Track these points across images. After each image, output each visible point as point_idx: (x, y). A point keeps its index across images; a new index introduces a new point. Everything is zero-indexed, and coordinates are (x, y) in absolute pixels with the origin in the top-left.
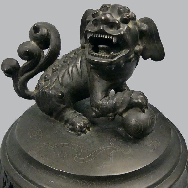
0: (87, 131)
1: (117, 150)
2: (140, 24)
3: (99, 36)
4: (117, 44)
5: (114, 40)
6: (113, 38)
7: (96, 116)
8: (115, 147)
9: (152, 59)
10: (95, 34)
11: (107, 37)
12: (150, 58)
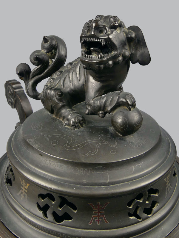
0: (80, 127)
1: (103, 143)
2: (128, 31)
3: (91, 40)
4: (105, 46)
5: (103, 43)
6: (102, 40)
7: (88, 114)
8: (102, 140)
9: (140, 63)
10: (88, 38)
11: (97, 40)
12: (138, 63)
